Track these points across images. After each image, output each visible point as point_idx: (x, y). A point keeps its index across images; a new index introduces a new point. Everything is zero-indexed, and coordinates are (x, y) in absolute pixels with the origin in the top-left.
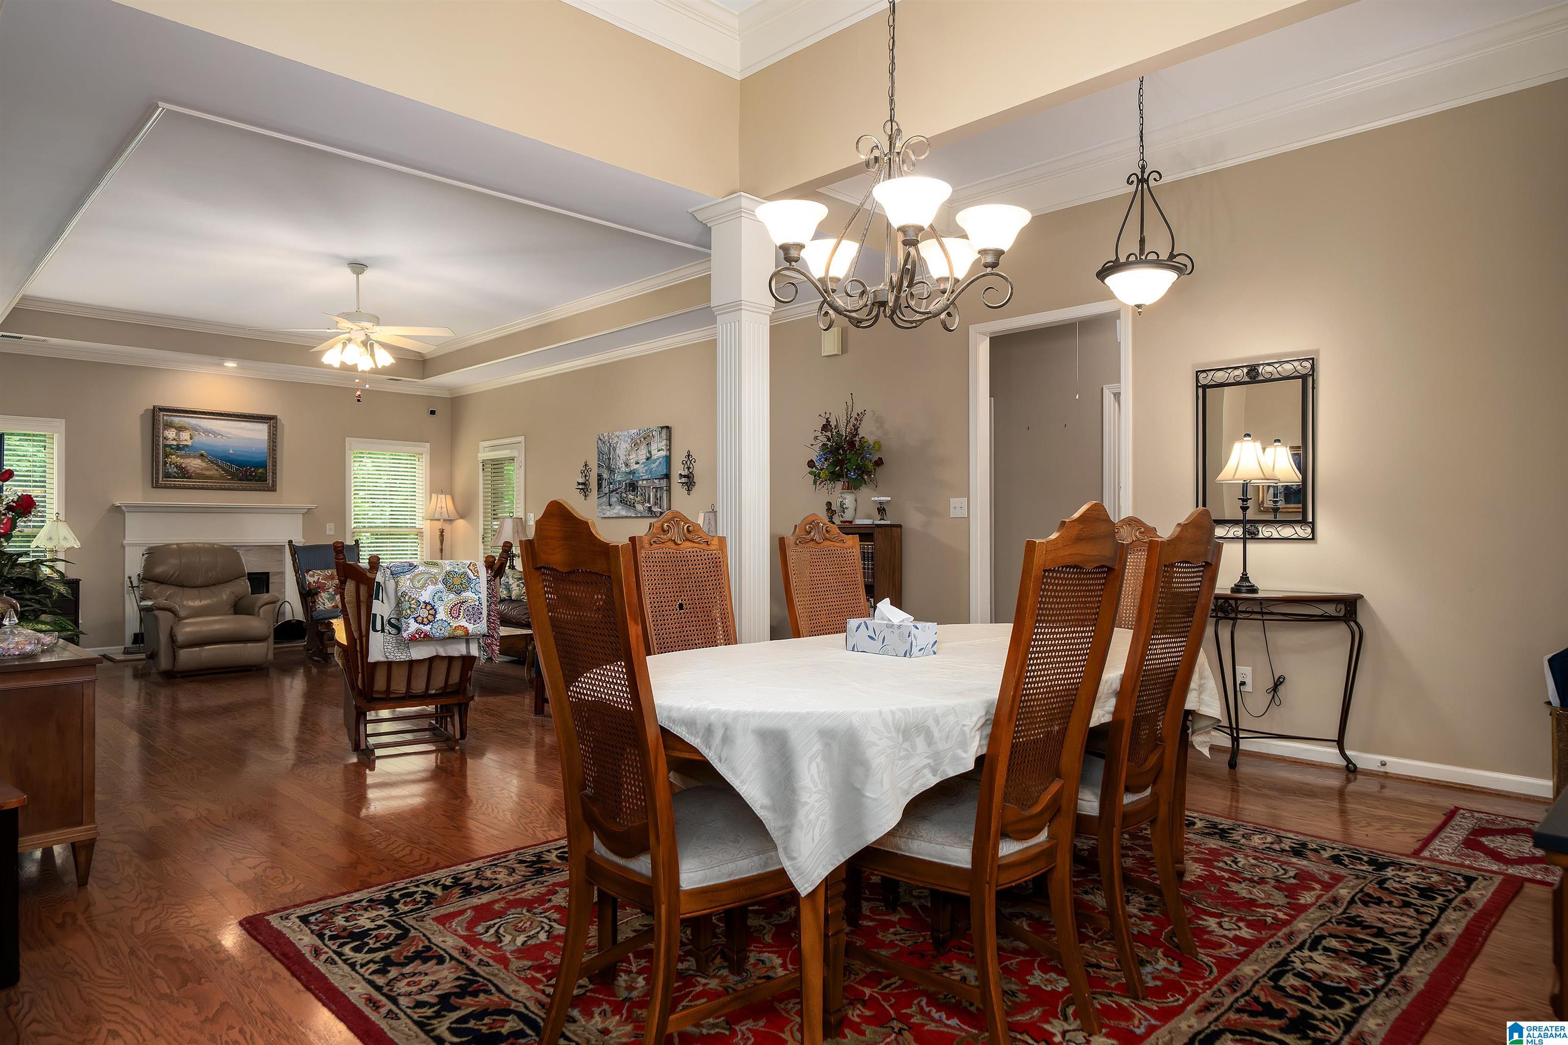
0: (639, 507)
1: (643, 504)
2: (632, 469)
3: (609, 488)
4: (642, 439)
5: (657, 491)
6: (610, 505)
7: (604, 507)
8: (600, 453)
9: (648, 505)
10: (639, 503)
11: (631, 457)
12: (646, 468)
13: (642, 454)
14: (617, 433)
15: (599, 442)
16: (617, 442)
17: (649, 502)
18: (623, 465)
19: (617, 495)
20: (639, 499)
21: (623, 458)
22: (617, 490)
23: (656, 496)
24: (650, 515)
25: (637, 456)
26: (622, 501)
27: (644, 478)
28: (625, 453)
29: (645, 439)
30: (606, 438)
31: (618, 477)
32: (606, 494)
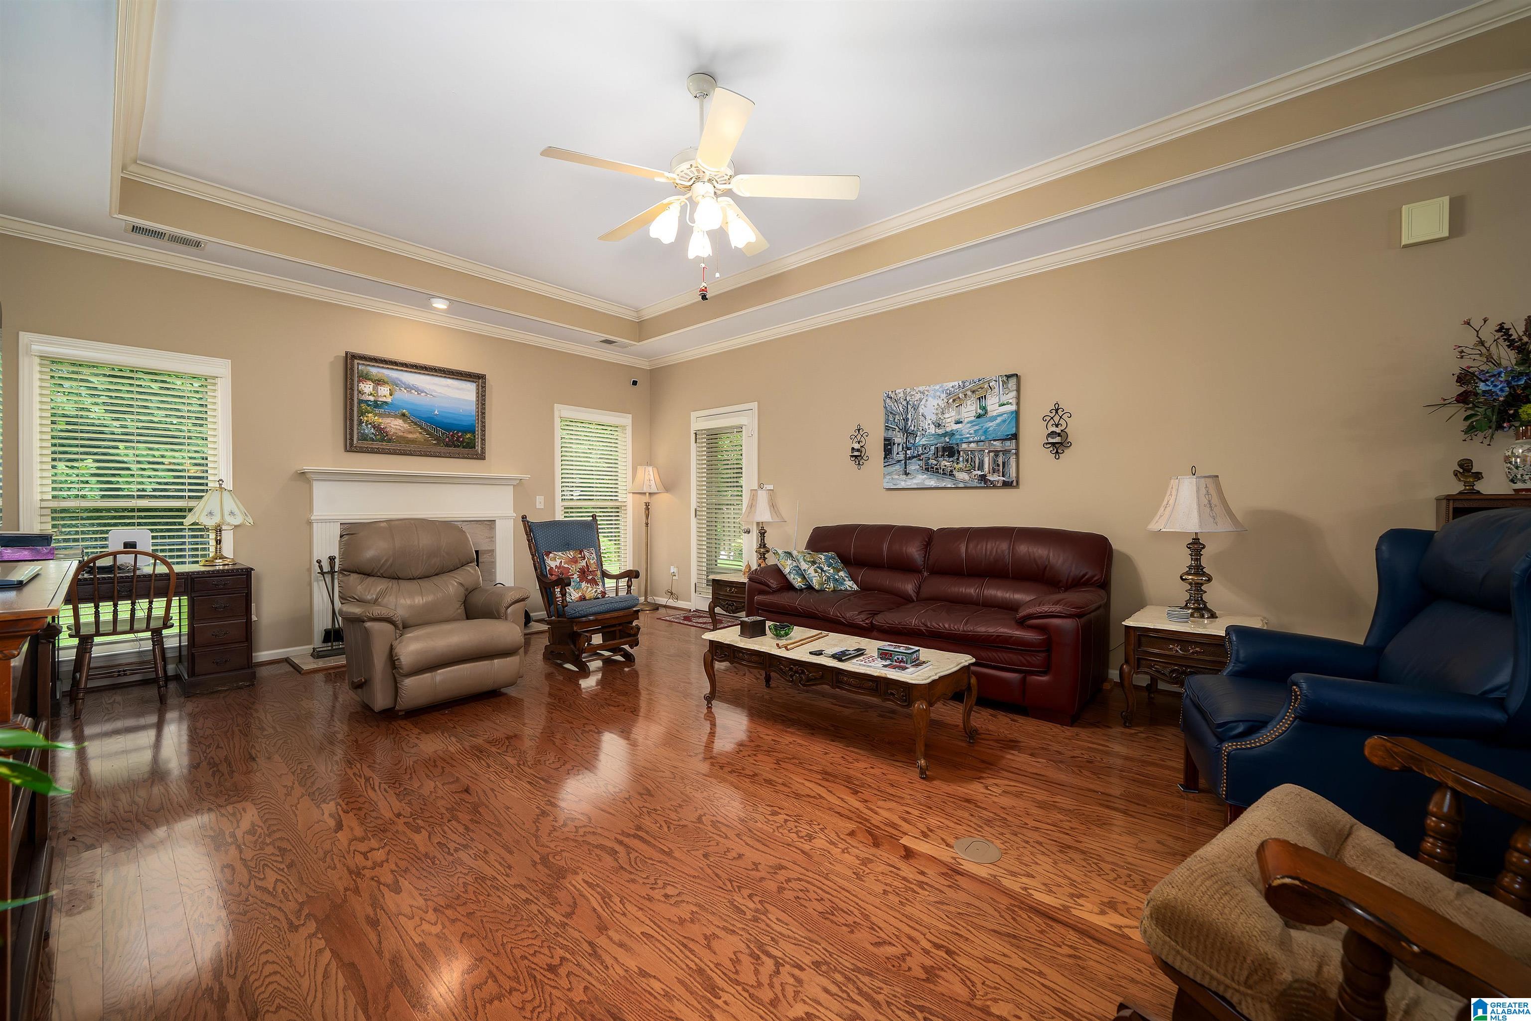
0: (962, 476)
1: (969, 472)
2: (948, 429)
3: (906, 454)
4: (969, 393)
5: (997, 456)
6: (906, 474)
7: (897, 477)
8: (889, 413)
9: (979, 473)
10: (960, 470)
11: (947, 416)
12: (976, 428)
13: (970, 410)
14: (921, 388)
15: (888, 401)
16: (921, 400)
17: (981, 467)
18: (932, 426)
19: (919, 462)
20: (961, 465)
21: (931, 417)
22: (919, 455)
23: (995, 461)
24: (983, 485)
25: (959, 413)
26: (928, 469)
27: (971, 439)
28: (935, 411)
29: (973, 392)
30: (902, 395)
31: (921, 441)
32: (899, 461)
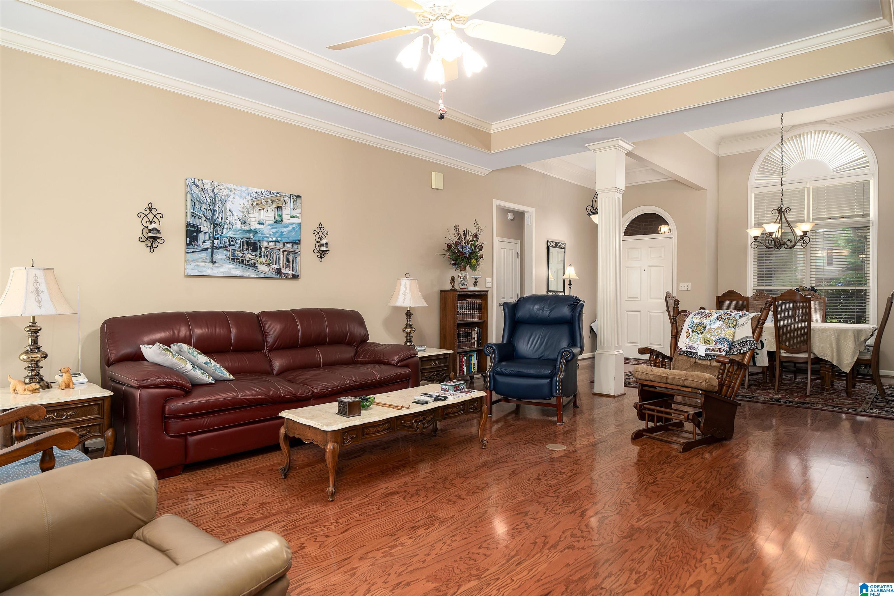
0: (263, 268)
1: (268, 265)
2: (253, 228)
3: (213, 243)
4: (269, 201)
5: (288, 255)
6: (213, 262)
7: (203, 264)
8: (195, 201)
9: (276, 267)
10: (262, 263)
11: (251, 215)
12: (275, 230)
13: (269, 215)
14: (230, 186)
15: (194, 188)
16: (228, 196)
17: (277, 263)
18: (239, 222)
19: (227, 253)
20: (262, 259)
21: (238, 213)
22: (226, 246)
23: (287, 259)
24: (278, 276)
25: (262, 216)
26: (234, 259)
27: (270, 239)
28: (242, 210)
29: (273, 201)
30: (209, 186)
31: (227, 233)
32: (206, 249)
